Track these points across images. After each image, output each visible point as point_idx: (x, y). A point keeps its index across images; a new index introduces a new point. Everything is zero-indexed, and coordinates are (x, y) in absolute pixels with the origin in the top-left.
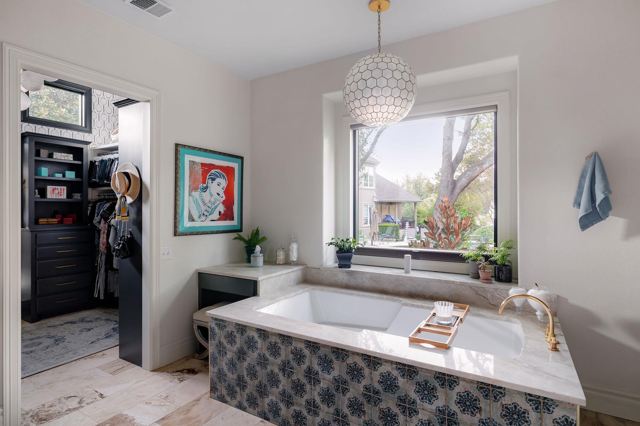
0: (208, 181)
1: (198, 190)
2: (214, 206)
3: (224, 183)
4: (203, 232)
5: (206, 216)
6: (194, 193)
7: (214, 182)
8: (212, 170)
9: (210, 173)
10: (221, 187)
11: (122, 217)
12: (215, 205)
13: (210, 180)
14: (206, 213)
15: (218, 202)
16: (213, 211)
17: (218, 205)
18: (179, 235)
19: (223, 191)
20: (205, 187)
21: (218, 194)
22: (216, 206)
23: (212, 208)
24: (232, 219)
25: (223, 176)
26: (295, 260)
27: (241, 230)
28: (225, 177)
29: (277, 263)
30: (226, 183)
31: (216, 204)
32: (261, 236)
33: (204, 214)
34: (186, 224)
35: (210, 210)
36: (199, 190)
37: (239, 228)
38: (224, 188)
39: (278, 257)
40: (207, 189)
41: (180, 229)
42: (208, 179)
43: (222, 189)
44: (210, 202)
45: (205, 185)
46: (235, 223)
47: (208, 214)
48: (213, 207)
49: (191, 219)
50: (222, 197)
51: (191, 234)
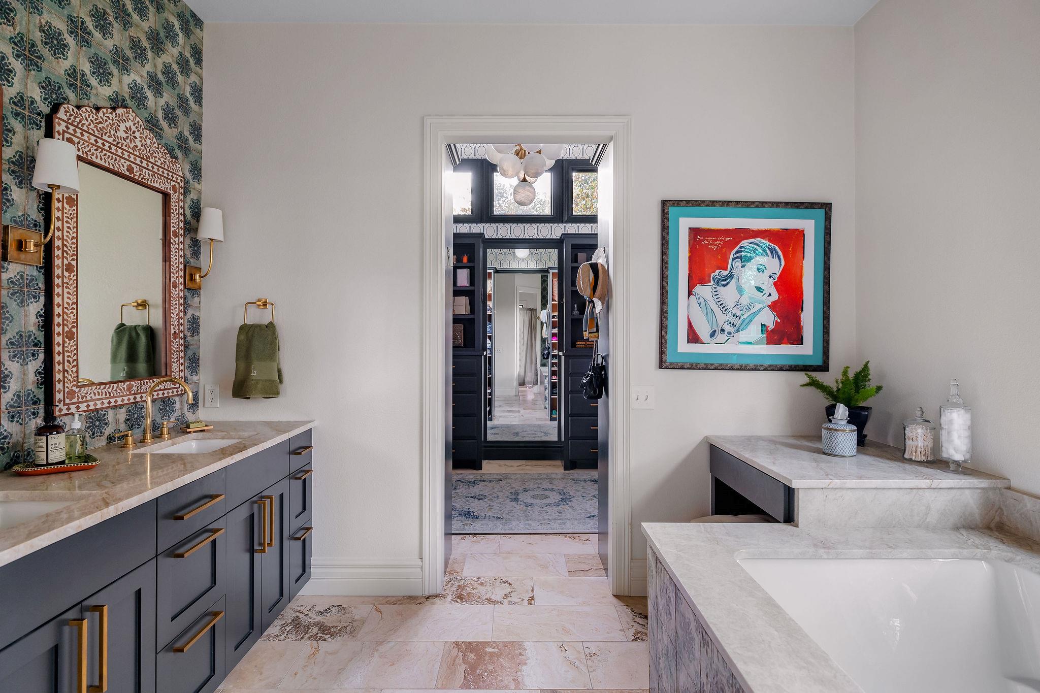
0: (732, 264)
1: (710, 282)
2: (747, 314)
3: (775, 266)
4: (721, 365)
5: (730, 333)
6: (698, 289)
7: (748, 264)
8: (743, 242)
9: (739, 246)
10: (767, 273)
11: (590, 333)
12: (750, 312)
13: (738, 261)
14: (728, 328)
15: (758, 306)
16: (744, 324)
17: (760, 310)
18: (666, 368)
19: (772, 281)
20: (726, 276)
21: (759, 289)
22: (755, 314)
23: (742, 318)
24: (798, 340)
25: (772, 251)
26: (958, 457)
27: (825, 367)
28: (777, 252)
29: (906, 456)
30: (780, 265)
31: (753, 311)
32: (872, 384)
33: (723, 330)
34: (683, 347)
35: (738, 322)
36: (712, 282)
37: (819, 362)
38: (776, 277)
39: (908, 443)
40: (731, 280)
41: (670, 358)
42: (734, 259)
43: (770, 277)
44: (737, 305)
45: (725, 273)
46: (807, 349)
47: (732, 330)
48: (745, 316)
49: (693, 337)
50: (770, 295)
51: (693, 367)
